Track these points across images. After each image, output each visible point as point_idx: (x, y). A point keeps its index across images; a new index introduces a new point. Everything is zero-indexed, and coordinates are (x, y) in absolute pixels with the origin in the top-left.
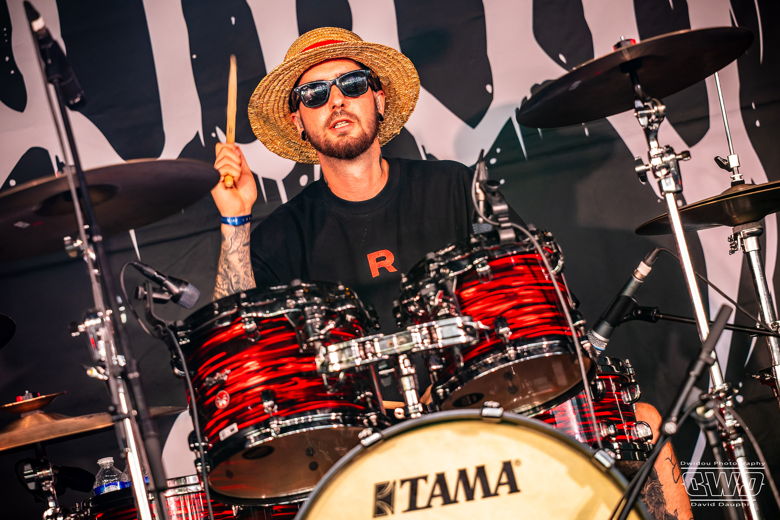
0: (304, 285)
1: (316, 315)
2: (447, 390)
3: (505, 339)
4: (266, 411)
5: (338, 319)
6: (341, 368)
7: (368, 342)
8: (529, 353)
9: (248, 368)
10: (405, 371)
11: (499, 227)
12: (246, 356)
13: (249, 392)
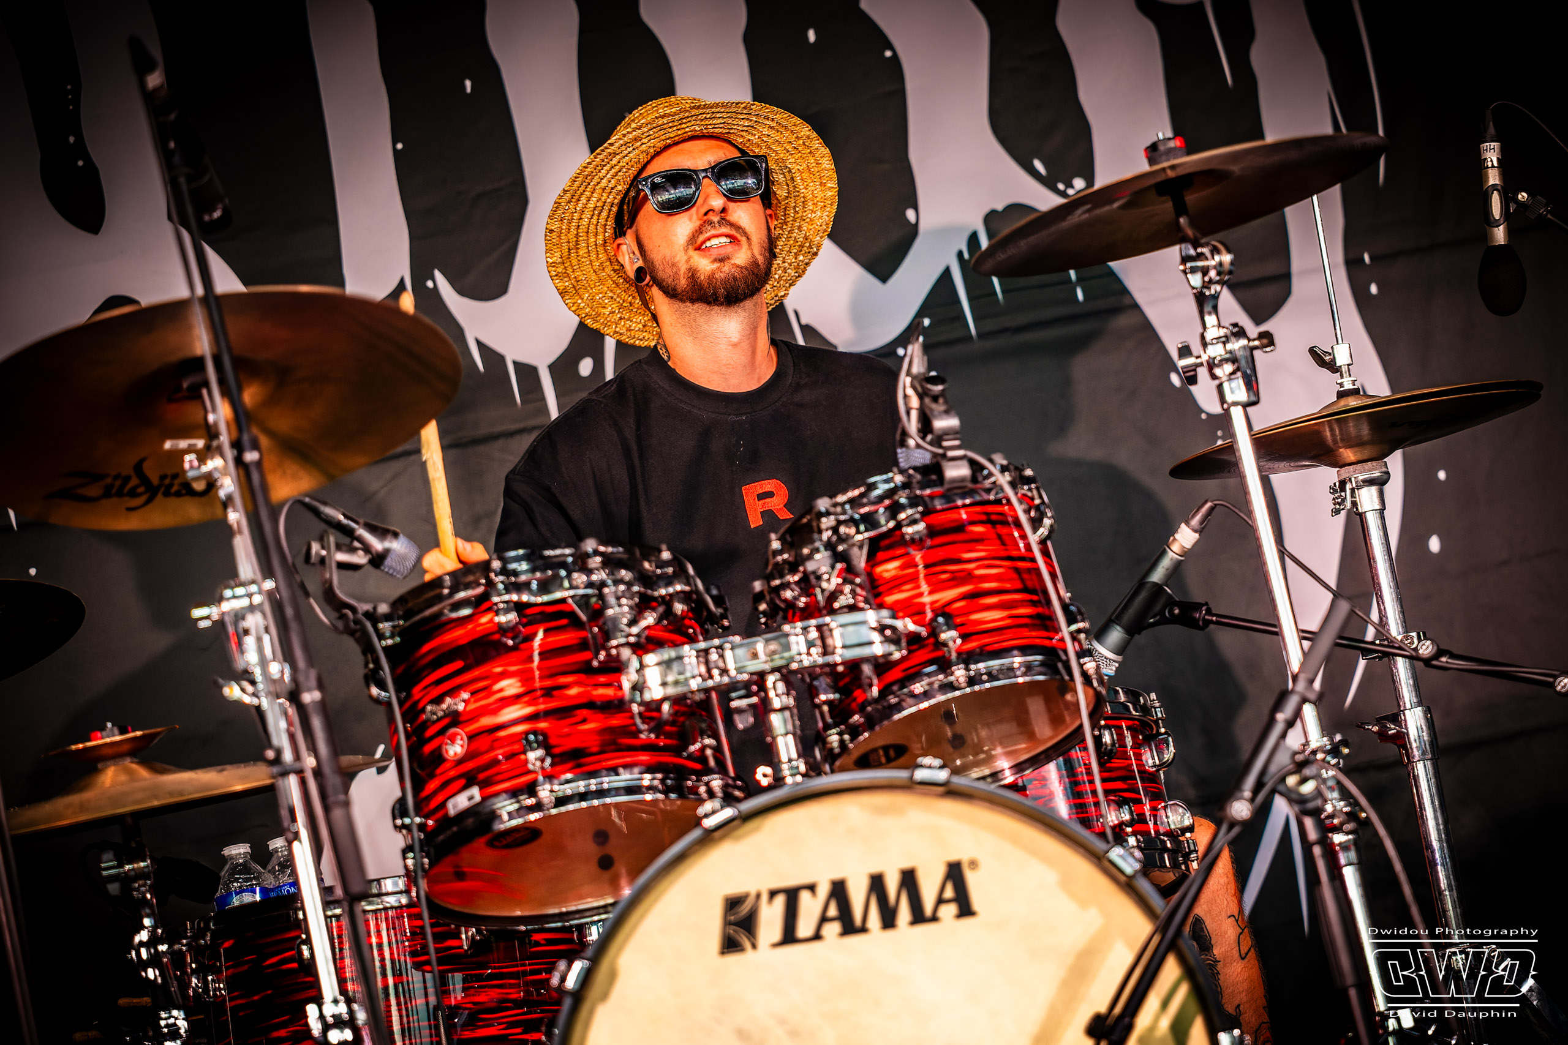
0: (602, 549)
1: (624, 601)
2: (846, 737)
3: (950, 652)
4: (530, 767)
5: (661, 609)
6: (665, 694)
7: (714, 650)
8: (992, 677)
9: (501, 690)
10: (777, 703)
11: (944, 456)
12: (499, 670)
13: (502, 734)
